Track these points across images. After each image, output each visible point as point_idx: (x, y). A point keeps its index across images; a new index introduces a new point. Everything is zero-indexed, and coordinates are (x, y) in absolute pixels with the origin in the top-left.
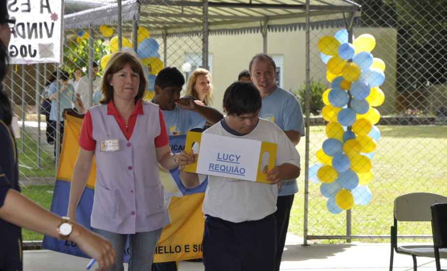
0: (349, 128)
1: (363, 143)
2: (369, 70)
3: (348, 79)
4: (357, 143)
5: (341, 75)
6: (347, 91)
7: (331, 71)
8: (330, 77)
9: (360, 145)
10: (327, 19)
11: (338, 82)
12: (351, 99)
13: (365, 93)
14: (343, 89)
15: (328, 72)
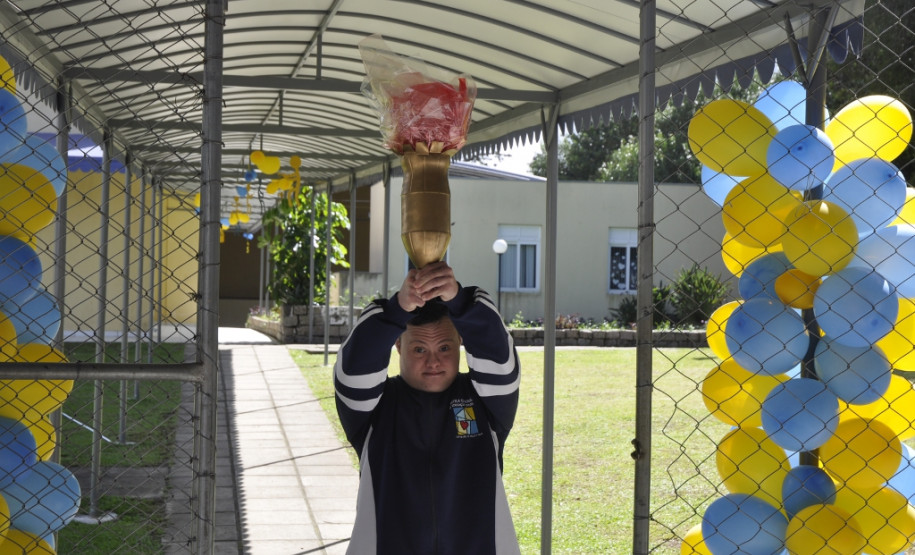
0: (809, 458)
1: (867, 524)
2: (895, 229)
3: (806, 265)
4: (846, 523)
5: (777, 248)
6: (799, 312)
7: (743, 232)
8: (737, 257)
9: (857, 532)
10: (724, 60)
11: (766, 273)
12: (815, 340)
13: (875, 323)
14: (788, 305)
15: (727, 236)
